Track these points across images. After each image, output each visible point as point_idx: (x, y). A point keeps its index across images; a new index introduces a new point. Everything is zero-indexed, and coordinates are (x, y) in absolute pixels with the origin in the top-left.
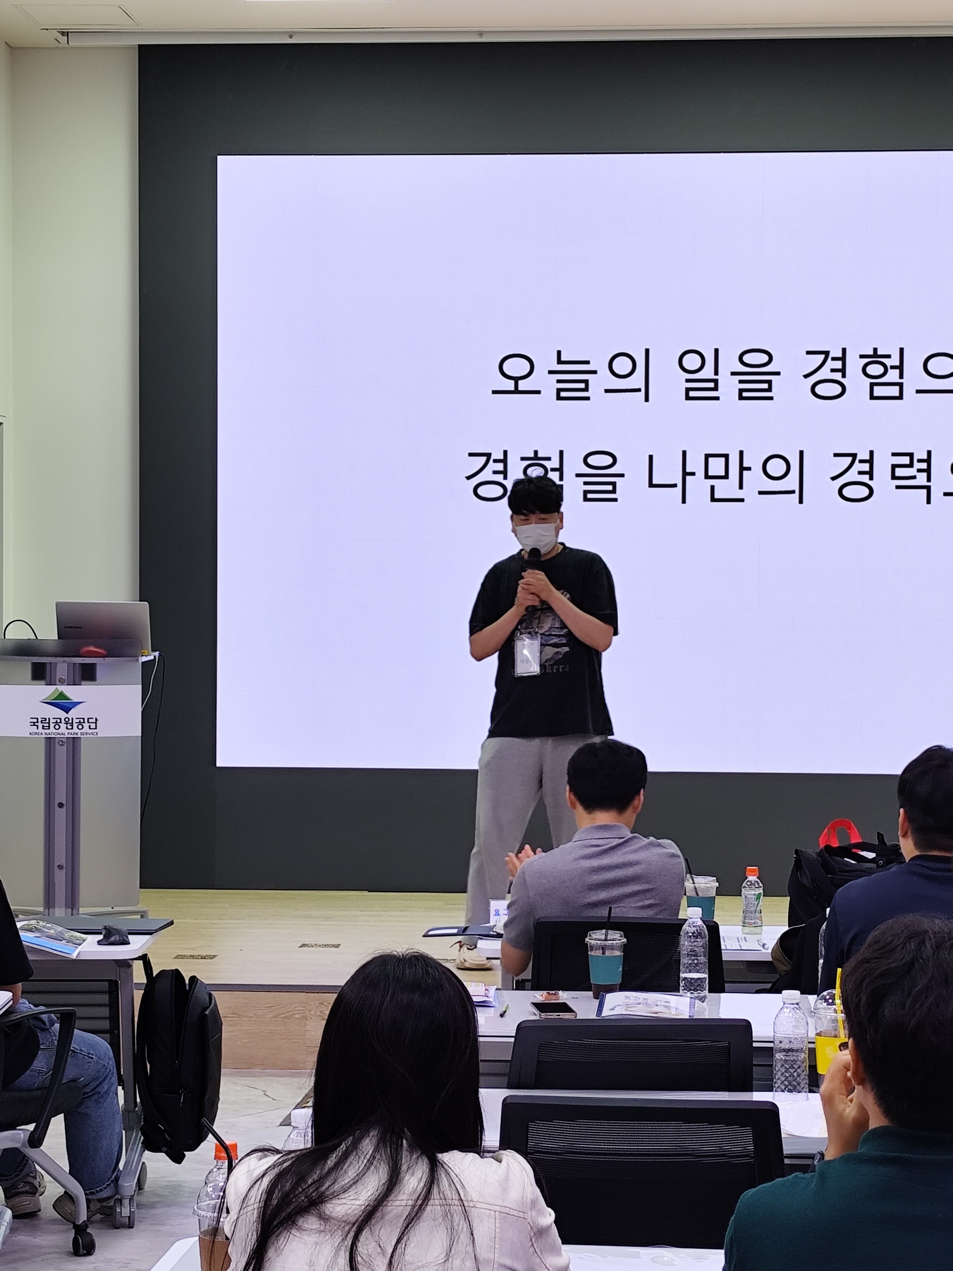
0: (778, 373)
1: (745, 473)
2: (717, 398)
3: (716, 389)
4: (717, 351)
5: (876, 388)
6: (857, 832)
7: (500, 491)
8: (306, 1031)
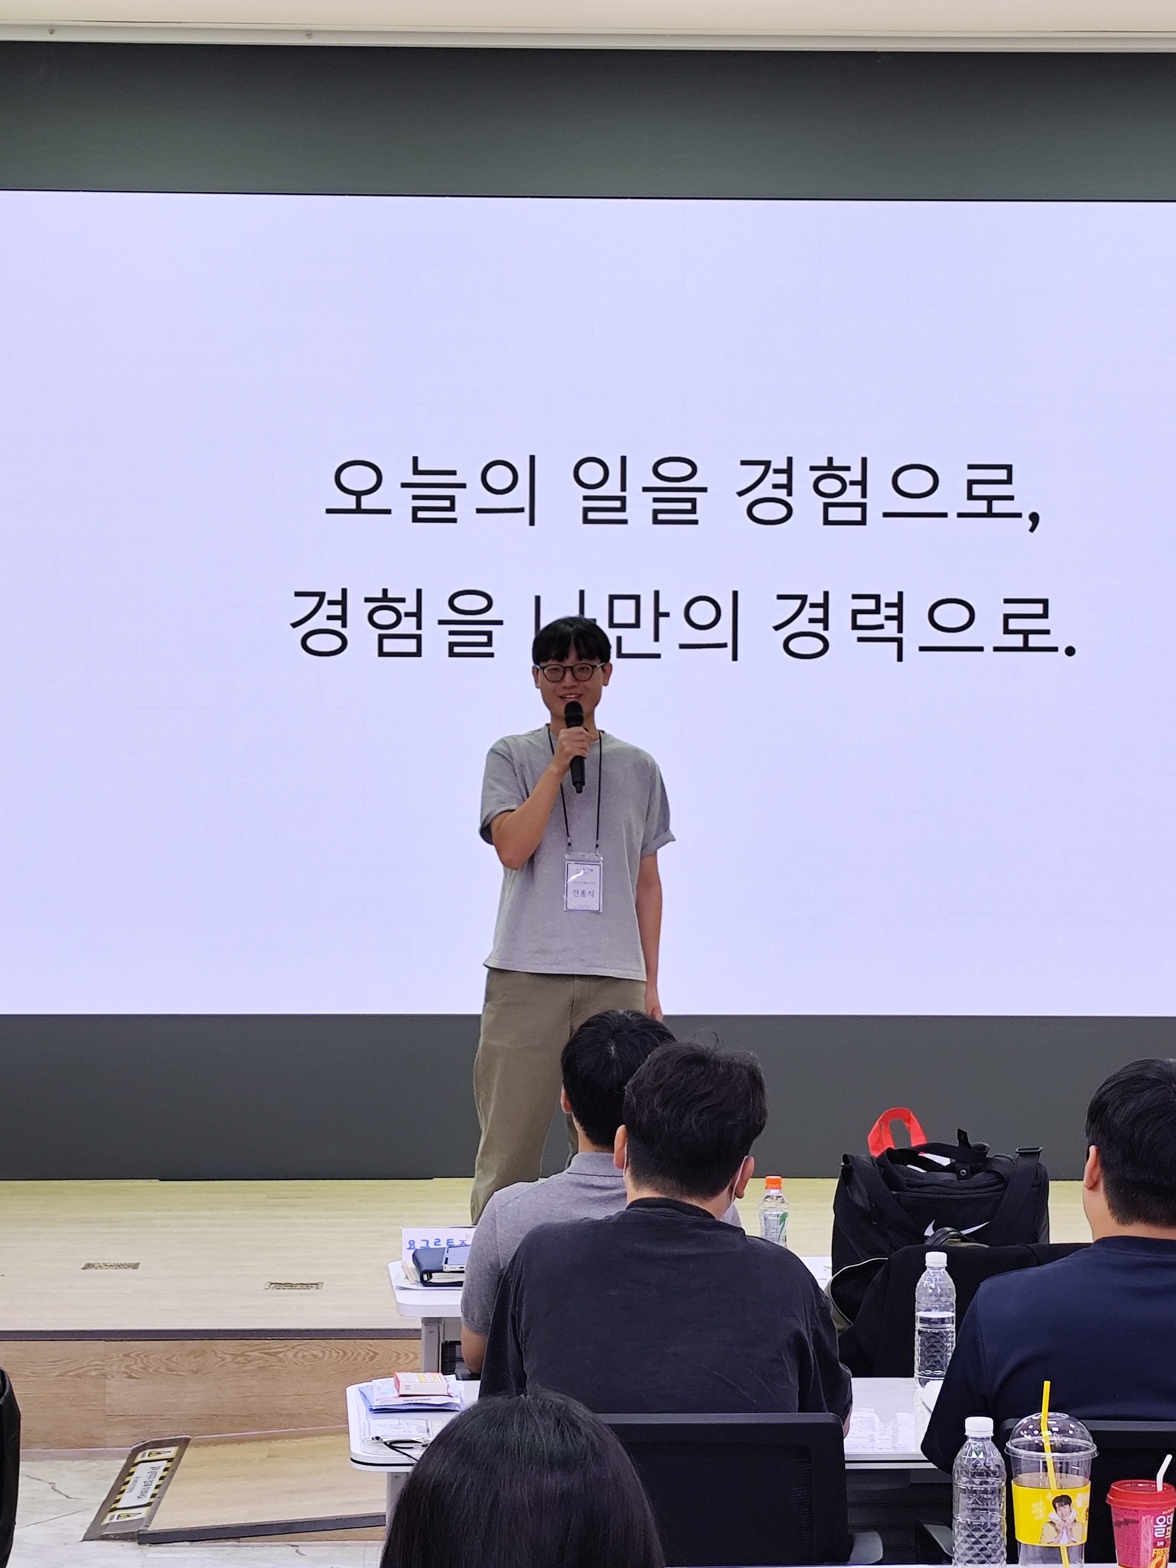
0: (704, 490)
1: (662, 620)
2: (625, 522)
3: (623, 509)
4: (624, 459)
5: (831, 510)
6: (918, 1125)
7: (338, 643)
8: (105, 1393)
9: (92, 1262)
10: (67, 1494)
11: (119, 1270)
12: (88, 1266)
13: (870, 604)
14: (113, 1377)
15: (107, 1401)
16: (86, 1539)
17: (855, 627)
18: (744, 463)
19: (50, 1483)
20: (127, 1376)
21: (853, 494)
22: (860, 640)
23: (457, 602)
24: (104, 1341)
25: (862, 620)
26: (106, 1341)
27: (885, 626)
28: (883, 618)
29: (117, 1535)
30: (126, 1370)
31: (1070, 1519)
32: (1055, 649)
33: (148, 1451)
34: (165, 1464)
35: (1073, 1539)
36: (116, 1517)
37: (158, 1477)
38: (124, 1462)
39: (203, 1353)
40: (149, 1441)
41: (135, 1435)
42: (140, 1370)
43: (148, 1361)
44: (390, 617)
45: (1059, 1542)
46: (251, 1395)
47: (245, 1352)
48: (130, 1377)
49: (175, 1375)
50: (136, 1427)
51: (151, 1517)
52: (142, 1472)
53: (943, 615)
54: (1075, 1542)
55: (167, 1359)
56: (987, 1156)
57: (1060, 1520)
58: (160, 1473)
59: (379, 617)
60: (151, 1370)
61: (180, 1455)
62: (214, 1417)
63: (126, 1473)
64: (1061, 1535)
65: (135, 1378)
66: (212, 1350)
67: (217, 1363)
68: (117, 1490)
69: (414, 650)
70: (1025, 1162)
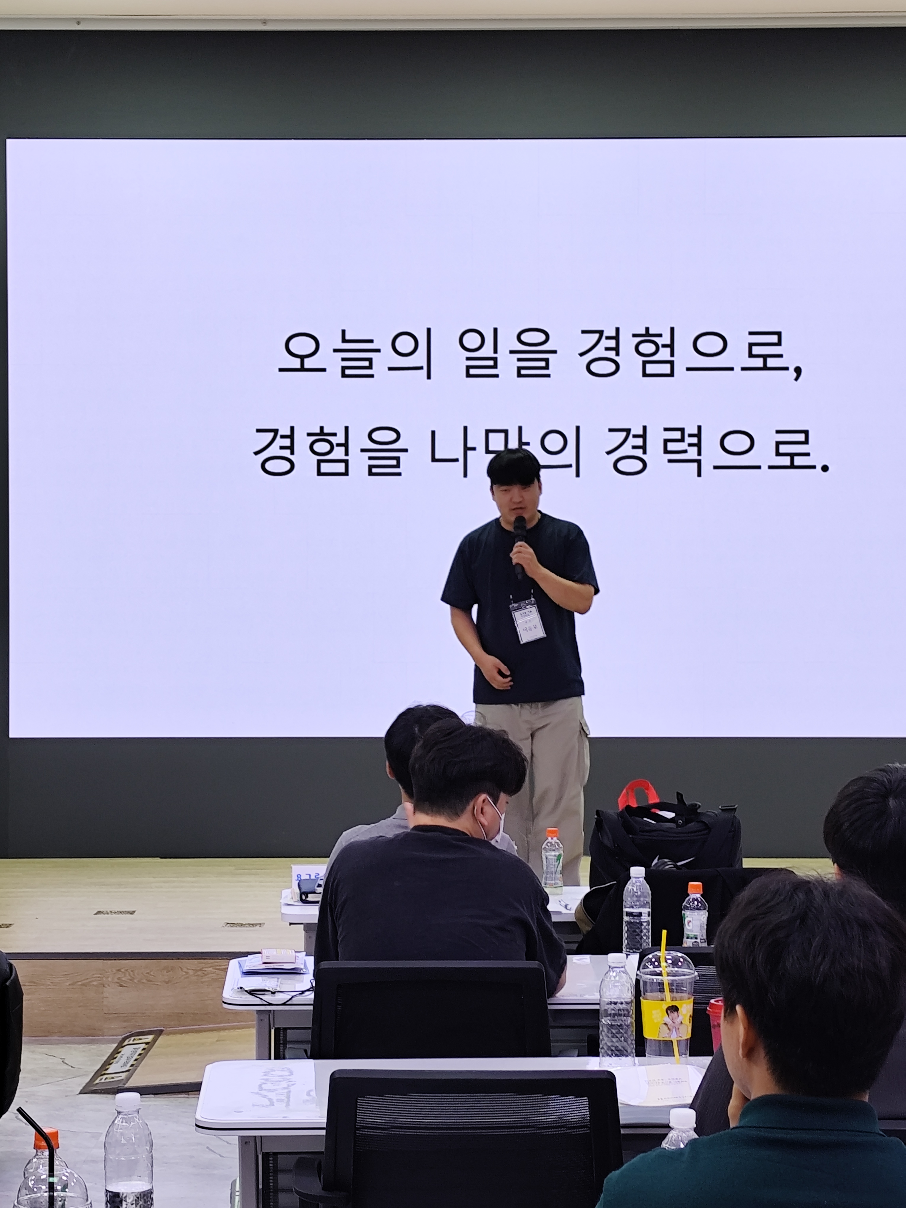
0: (555, 352)
2: (497, 376)
3: (495, 366)
4: (495, 330)
5: (648, 366)
6: (655, 792)
7: (287, 466)
8: (103, 998)
9: (101, 910)
10: (73, 1066)
11: (121, 915)
12: (99, 912)
13: (677, 435)
14: (109, 985)
15: (104, 1003)
16: (82, 1092)
17: (666, 451)
18: (584, 332)
19: (61, 1059)
20: (118, 985)
21: (664, 354)
22: (670, 461)
23: (375, 436)
24: (102, 961)
25: (671, 446)
26: (104, 960)
27: (688, 451)
28: (687, 445)
29: (103, 1090)
30: (119, 981)
31: (678, 1021)
32: (814, 467)
33: (133, 1038)
34: (143, 1046)
35: (680, 1035)
36: (104, 1079)
37: (138, 1053)
38: (115, 1045)
39: (173, 969)
40: (133, 1032)
41: (125, 1028)
42: (127, 980)
43: (134, 975)
44: (325, 447)
45: (670, 1037)
46: (206, 998)
47: (203, 968)
48: (121, 986)
49: (154, 984)
50: (125, 1021)
51: (128, 1079)
52: (126, 1051)
53: (731, 443)
54: (681, 1037)
55: (147, 973)
56: (699, 811)
57: (671, 1022)
58: (139, 1051)
59: (318, 447)
60: (135, 981)
61: (155, 1041)
62: (180, 1015)
63: (116, 1051)
64: (671, 1032)
65: (125, 987)
66: (180, 967)
67: (182, 976)
68: (108, 1063)
69: (343, 471)
70: (727, 815)
